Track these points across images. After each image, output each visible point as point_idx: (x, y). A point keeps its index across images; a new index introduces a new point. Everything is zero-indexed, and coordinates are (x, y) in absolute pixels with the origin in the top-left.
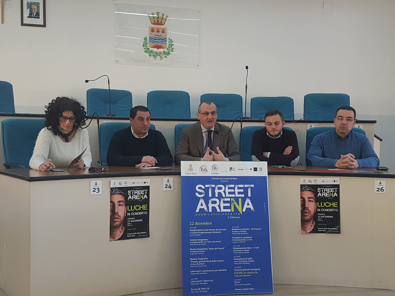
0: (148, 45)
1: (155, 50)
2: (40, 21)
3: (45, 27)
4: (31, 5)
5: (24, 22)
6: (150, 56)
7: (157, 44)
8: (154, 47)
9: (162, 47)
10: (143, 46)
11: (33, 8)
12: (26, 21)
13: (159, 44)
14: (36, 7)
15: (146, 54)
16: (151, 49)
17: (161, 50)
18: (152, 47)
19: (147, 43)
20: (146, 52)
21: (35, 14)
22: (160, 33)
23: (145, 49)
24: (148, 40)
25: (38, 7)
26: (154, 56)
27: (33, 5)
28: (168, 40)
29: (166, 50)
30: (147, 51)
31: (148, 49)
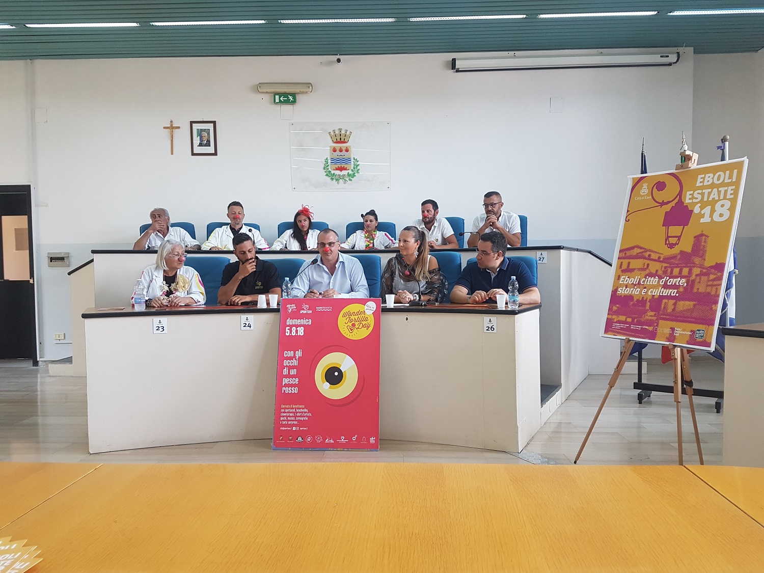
0: (329, 167)
1: (338, 172)
2: (211, 149)
3: (217, 155)
4: (201, 132)
5: (195, 152)
6: (332, 179)
7: (340, 166)
8: (337, 169)
9: (346, 169)
10: (324, 168)
11: (203, 135)
12: (197, 150)
13: (343, 166)
14: (206, 134)
15: (327, 177)
16: (333, 172)
17: (344, 172)
18: (334, 170)
19: (328, 166)
20: (327, 175)
21: (205, 142)
22: (344, 153)
23: (326, 172)
24: (329, 161)
25: (209, 134)
26: (337, 180)
27: (203, 133)
28: (352, 160)
29: (350, 172)
30: (329, 174)
31: (330, 172)
